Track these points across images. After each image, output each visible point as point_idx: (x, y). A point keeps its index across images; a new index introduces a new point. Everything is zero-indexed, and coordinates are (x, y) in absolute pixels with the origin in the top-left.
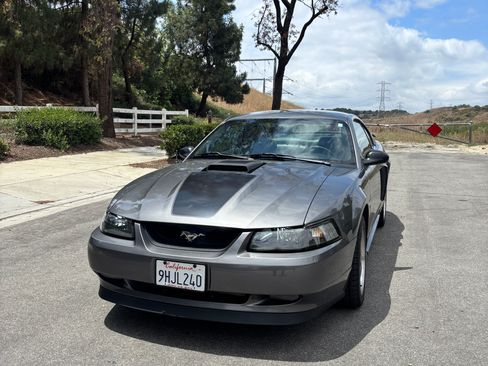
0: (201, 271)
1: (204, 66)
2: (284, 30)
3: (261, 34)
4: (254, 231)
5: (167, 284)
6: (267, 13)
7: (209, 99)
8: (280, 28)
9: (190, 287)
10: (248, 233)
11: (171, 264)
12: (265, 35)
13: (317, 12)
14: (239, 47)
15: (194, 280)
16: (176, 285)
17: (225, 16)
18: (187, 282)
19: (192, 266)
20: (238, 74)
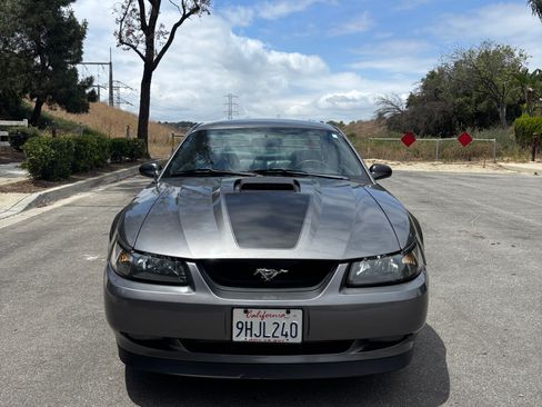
0: (297, 317)
1: (37, 66)
2: (149, 30)
3: (124, 33)
4: (351, 262)
5: (248, 338)
6: (130, 8)
7: (45, 108)
8: (143, 27)
9: (282, 339)
10: (346, 265)
11: (255, 312)
12: (128, 33)
13: (187, 11)
14: (80, 46)
15: (287, 329)
16: (262, 339)
17: (63, 9)
18: (278, 333)
19: (284, 312)
20: (81, 78)
